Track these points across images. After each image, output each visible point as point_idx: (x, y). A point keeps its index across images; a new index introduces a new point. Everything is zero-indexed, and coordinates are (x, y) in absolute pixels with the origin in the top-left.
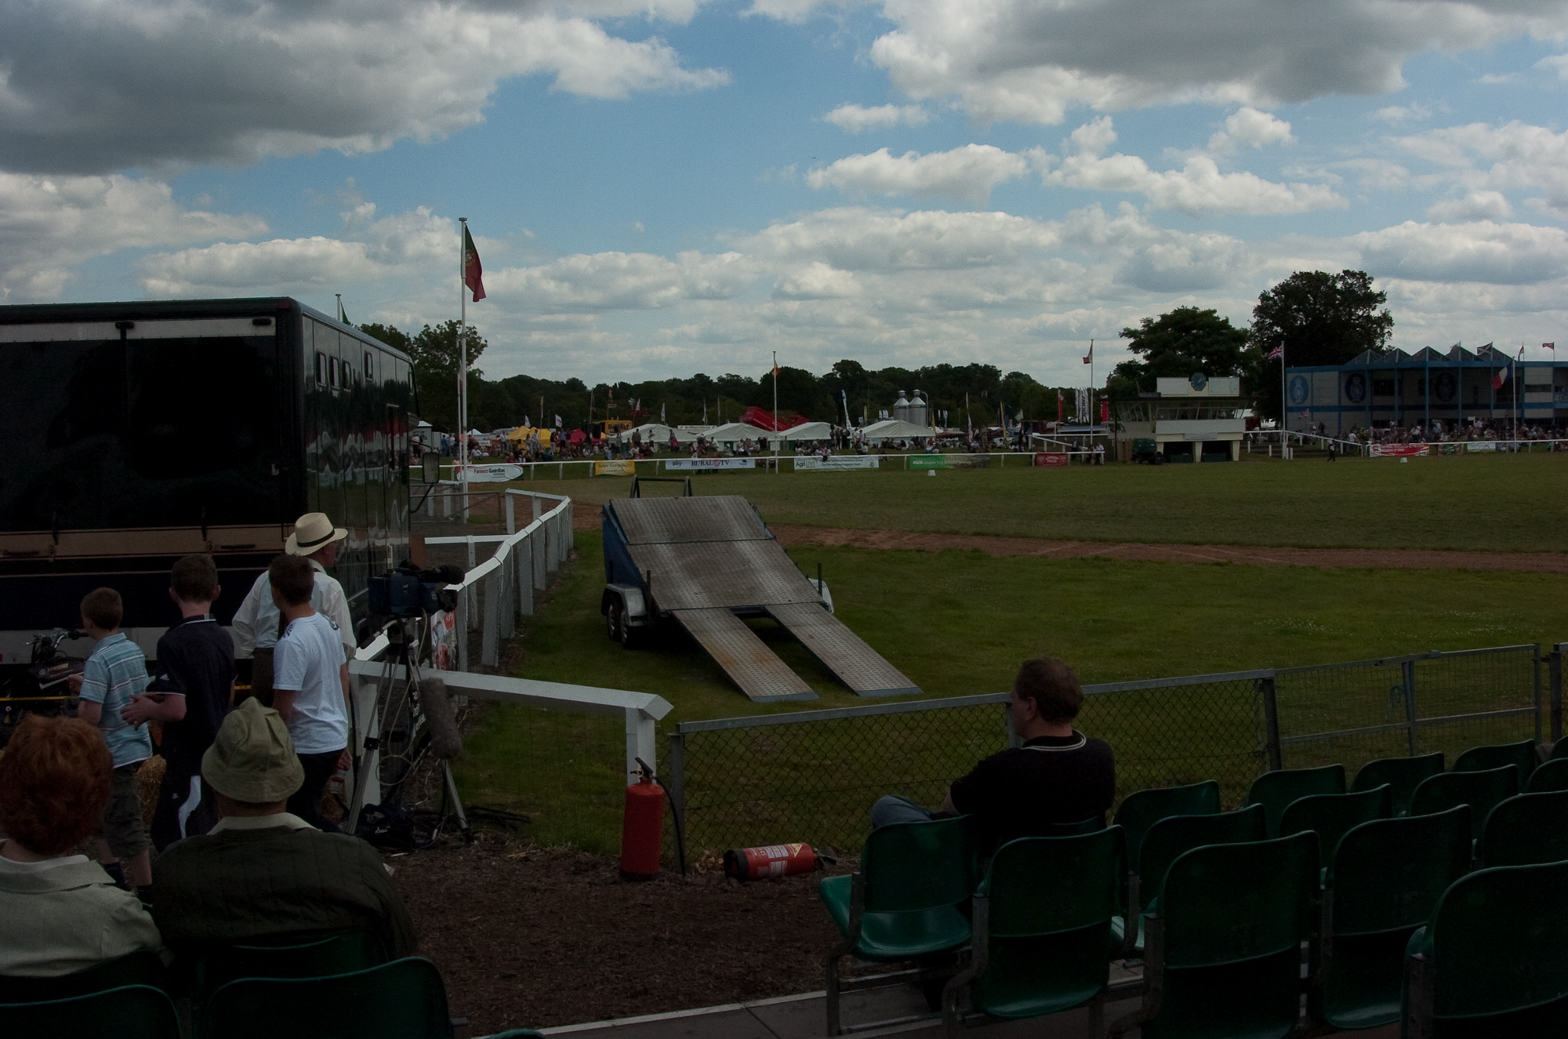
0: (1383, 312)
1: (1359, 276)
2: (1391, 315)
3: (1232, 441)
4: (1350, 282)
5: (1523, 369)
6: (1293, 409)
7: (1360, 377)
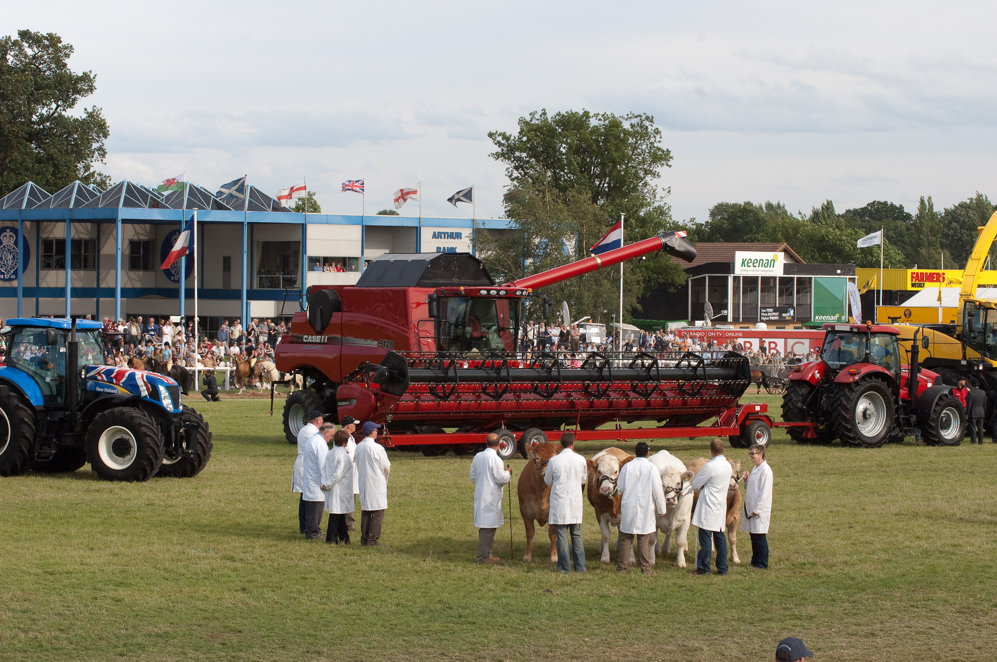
0: (90, 110)
1: (46, 42)
2: (105, 115)
4: (30, 52)
5: (303, 227)
7: (15, 231)
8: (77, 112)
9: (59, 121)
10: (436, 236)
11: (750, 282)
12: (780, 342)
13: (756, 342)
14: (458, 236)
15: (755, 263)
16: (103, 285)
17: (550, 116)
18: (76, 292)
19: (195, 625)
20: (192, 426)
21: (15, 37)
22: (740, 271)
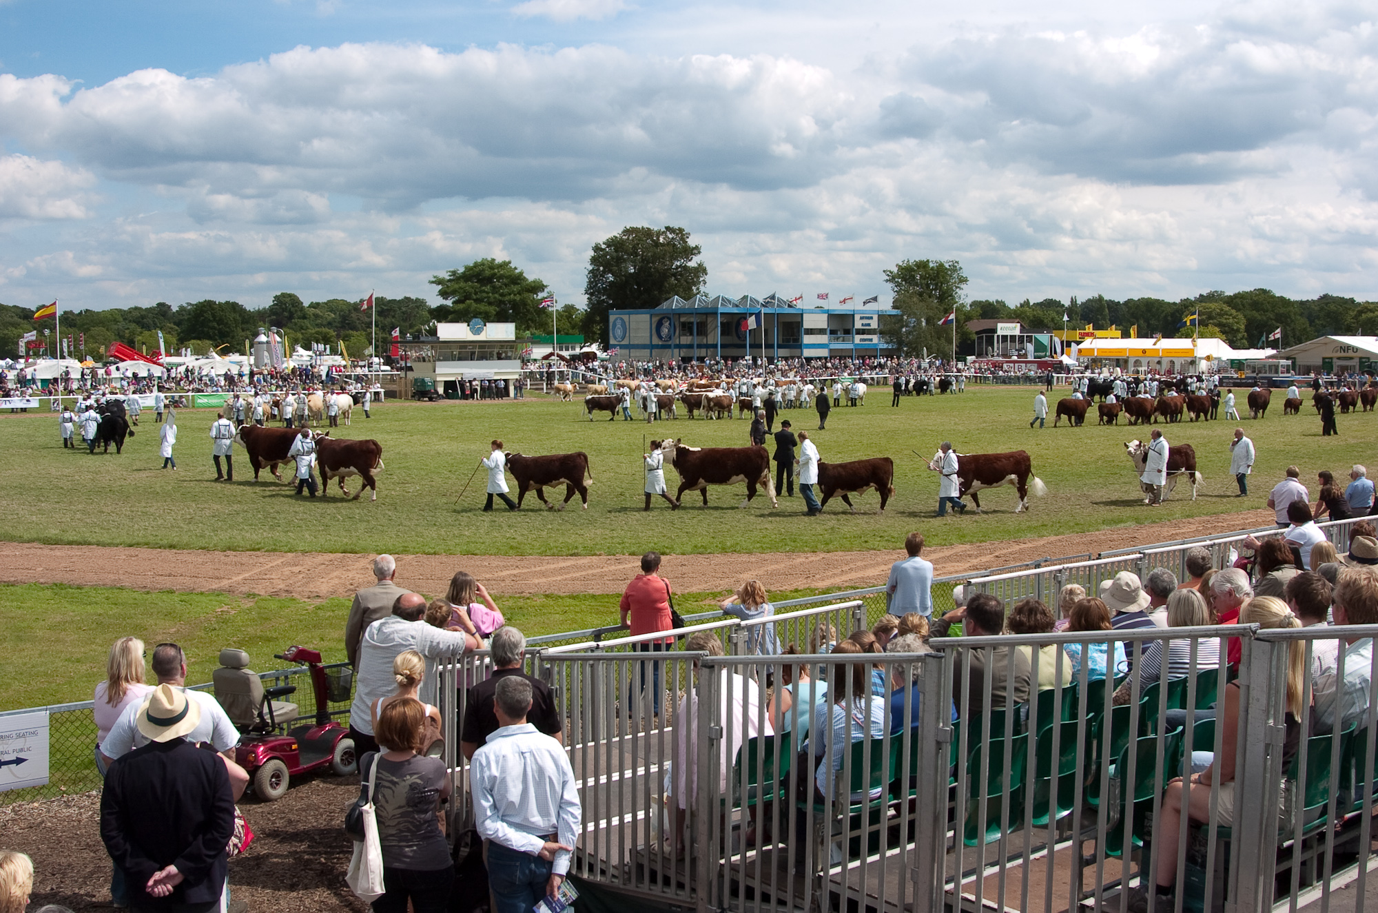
0: (699, 262)
1: (678, 232)
2: (706, 265)
4: (670, 236)
5: (802, 315)
6: (614, 346)
7: (669, 319)
8: (692, 264)
9: (685, 268)
10: (861, 318)
11: (1005, 338)
12: (1023, 365)
13: (1012, 365)
14: (871, 318)
15: (1006, 328)
16: (710, 342)
17: (911, 261)
18: (699, 346)
21: (663, 229)
22: (1000, 332)
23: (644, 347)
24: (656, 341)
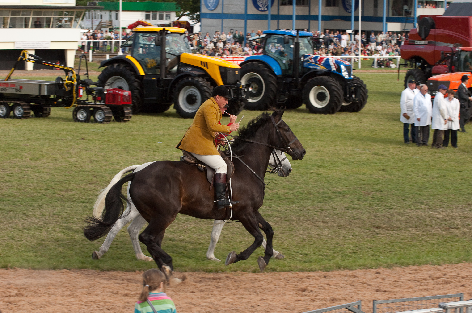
3: (67, 50)
6: (206, 16)
16: (313, 14)
19: (359, 187)
20: (358, 86)
23: (238, 16)
24: (252, 10)
